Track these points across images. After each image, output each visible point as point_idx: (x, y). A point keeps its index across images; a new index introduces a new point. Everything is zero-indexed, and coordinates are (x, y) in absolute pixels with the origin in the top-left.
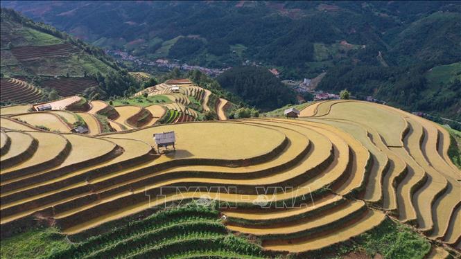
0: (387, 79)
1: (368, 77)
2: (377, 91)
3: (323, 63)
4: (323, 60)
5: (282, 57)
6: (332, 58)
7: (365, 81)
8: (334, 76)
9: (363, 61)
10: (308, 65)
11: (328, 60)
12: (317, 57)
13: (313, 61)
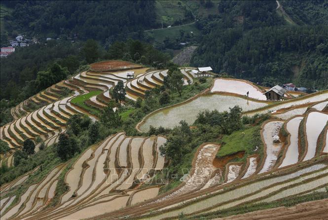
0: (313, 48)
1: (278, 48)
2: (298, 72)
3: (179, 27)
4: (177, 23)
5: (93, 23)
6: (192, 18)
7: (273, 54)
8: (215, 52)
9: (255, 19)
10: (150, 35)
11: (185, 21)
12: (165, 18)
13: (158, 26)
